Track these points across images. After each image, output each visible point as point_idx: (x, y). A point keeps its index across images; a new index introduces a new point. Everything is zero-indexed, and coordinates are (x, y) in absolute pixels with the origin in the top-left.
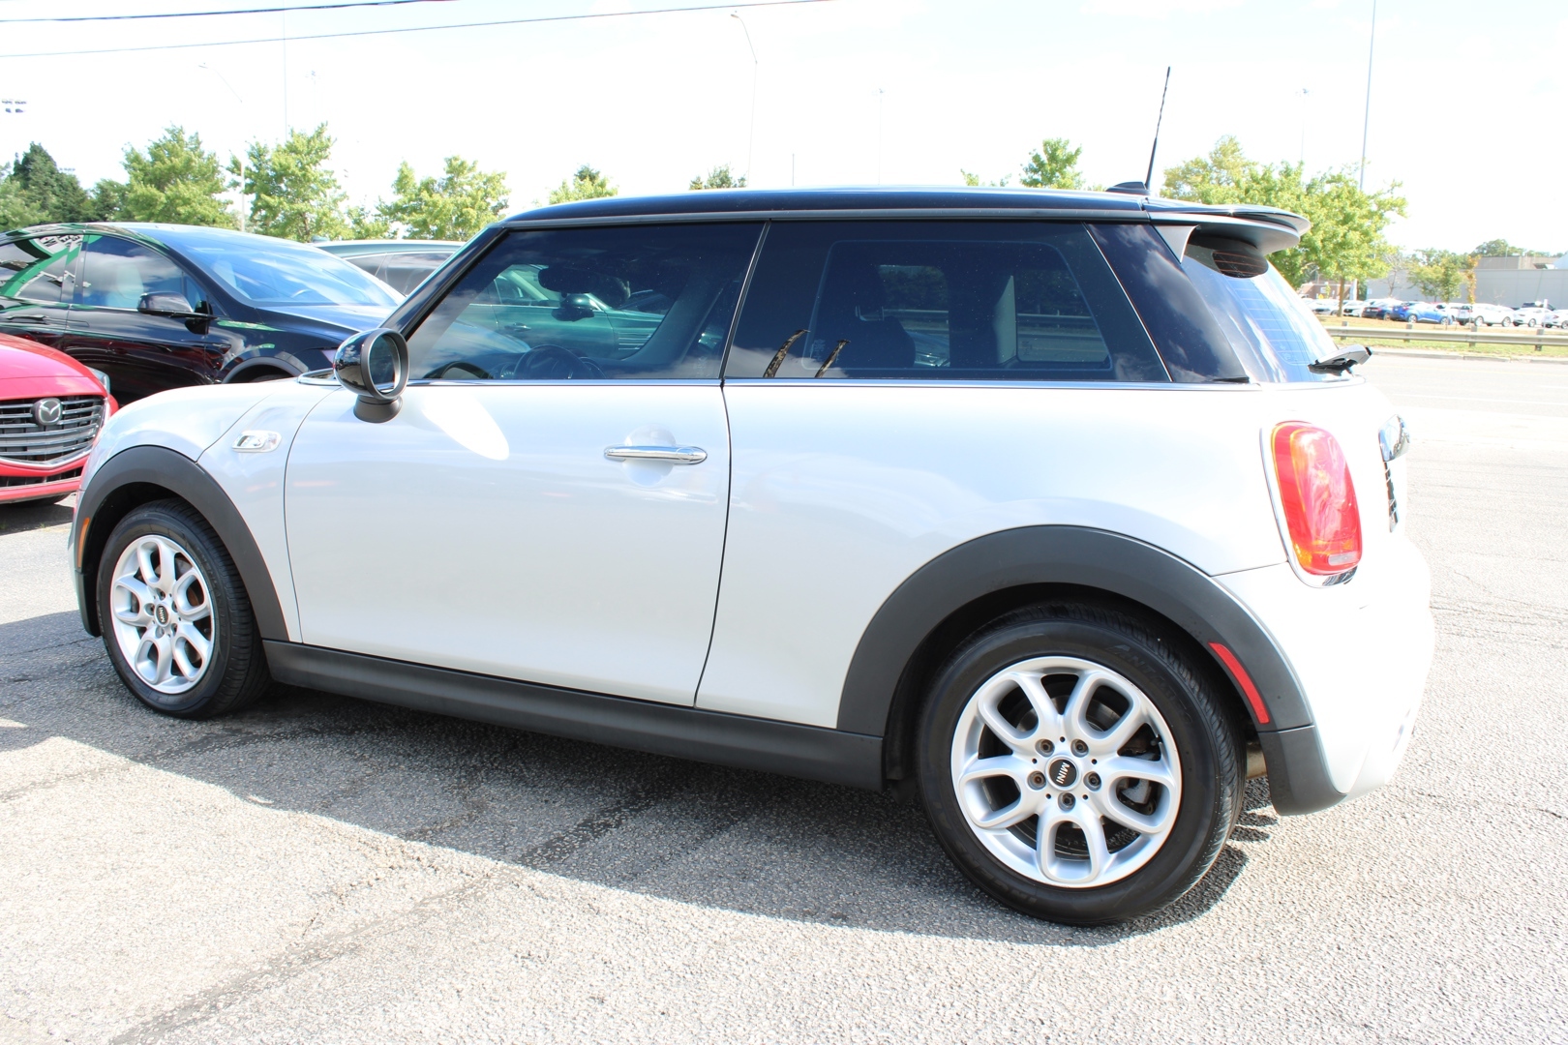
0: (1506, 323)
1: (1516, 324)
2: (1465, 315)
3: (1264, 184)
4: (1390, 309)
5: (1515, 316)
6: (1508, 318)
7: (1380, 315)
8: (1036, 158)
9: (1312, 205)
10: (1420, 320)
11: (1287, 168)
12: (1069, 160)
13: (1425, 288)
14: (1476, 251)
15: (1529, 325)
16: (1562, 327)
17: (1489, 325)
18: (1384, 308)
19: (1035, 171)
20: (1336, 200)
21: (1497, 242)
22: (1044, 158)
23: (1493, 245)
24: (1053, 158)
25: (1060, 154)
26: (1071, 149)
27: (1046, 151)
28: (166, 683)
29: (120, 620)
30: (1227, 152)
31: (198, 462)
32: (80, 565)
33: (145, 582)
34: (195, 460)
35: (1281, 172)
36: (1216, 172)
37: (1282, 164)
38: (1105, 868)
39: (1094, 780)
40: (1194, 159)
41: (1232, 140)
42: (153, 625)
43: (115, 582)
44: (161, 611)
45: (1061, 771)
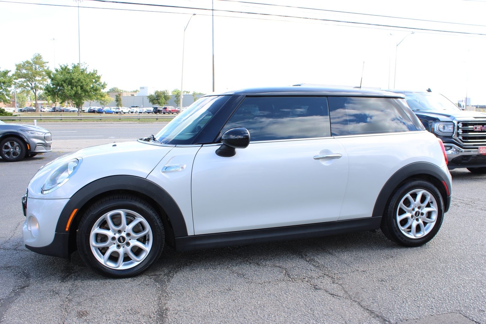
0: (129, 113)
1: (132, 113)
2: (118, 110)
3: (67, 71)
4: (97, 110)
5: (131, 110)
6: (130, 111)
7: (94, 112)
10: (106, 112)
13: (101, 103)
14: (109, 91)
15: (136, 113)
16: (145, 113)
17: (125, 113)
18: (95, 110)
21: (115, 88)
23: (114, 89)
28: (122, 266)
29: (94, 247)
30: (38, 59)
31: (147, 178)
32: (67, 229)
33: (108, 229)
34: (145, 178)
35: (73, 67)
36: (35, 66)
37: (73, 64)
38: (425, 232)
39: (422, 214)
40: (26, 61)
41: (39, 54)
42: (114, 245)
43: (93, 232)
44: (121, 238)
45: (417, 214)
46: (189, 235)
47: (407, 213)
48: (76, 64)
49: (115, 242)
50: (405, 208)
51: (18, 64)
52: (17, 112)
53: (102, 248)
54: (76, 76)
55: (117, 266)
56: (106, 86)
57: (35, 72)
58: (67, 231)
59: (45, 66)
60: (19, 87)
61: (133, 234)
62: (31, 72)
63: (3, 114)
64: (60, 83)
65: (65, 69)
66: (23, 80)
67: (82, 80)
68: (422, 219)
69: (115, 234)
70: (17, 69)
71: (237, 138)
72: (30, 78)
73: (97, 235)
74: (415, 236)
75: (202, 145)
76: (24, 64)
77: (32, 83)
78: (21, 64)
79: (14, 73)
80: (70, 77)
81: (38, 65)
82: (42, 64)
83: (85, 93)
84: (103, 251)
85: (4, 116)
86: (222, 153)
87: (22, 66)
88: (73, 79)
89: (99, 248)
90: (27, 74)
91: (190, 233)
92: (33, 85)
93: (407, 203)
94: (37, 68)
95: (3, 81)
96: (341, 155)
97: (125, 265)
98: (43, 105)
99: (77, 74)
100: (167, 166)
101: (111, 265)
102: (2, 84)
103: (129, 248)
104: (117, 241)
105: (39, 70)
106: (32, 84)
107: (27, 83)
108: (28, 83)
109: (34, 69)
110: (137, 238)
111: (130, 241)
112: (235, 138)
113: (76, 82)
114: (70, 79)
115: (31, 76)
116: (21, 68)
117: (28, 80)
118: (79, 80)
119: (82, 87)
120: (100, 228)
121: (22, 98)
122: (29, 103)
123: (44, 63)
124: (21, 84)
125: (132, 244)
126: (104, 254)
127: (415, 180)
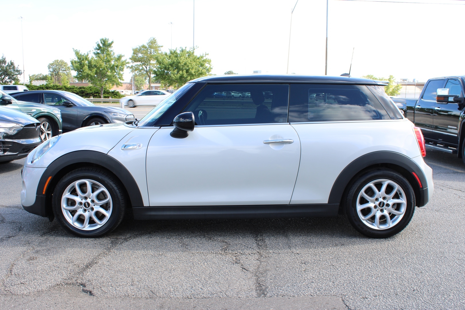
3: (175, 55)
8: (98, 45)
9: (191, 61)
11: (182, 49)
12: (110, 45)
17: (236, 98)
19: (98, 49)
20: (198, 59)
22: (101, 45)
24: (104, 44)
25: (106, 43)
26: (110, 42)
27: (101, 43)
28: (87, 227)
29: (65, 209)
30: (153, 43)
31: (108, 154)
32: (44, 193)
33: (77, 195)
34: (106, 154)
35: (180, 51)
36: (150, 50)
37: (180, 48)
38: (391, 224)
39: (388, 205)
40: (142, 45)
41: (154, 39)
42: (81, 209)
43: (64, 197)
44: (86, 204)
45: (381, 204)
46: (144, 206)
47: (369, 202)
48: (184, 48)
49: (81, 206)
50: (367, 197)
51: (135, 48)
52: (134, 94)
53: (71, 210)
54: (182, 60)
55: (82, 227)
56: (211, 70)
57: (150, 56)
58: (44, 194)
59: (159, 50)
60: (135, 71)
61: (96, 201)
62: (146, 56)
63: (117, 96)
64: (168, 66)
65: (173, 53)
66: (139, 63)
67: (188, 64)
68: (388, 210)
69: (82, 200)
70: (134, 53)
71: (185, 121)
72: (145, 61)
73: (68, 200)
74: (378, 227)
75: (160, 127)
76: (140, 48)
77: (147, 66)
78: (137, 48)
79: (131, 58)
80: (177, 61)
81: (153, 49)
82: (156, 49)
83: (190, 77)
84: (73, 213)
85: (117, 98)
86: (175, 135)
87: (139, 50)
88: (179, 63)
89: (69, 211)
90: (143, 58)
91: (146, 204)
92: (148, 69)
93: (370, 192)
94: (152, 52)
95: (116, 65)
96: (292, 141)
97: (90, 227)
98: (159, 88)
99: (183, 58)
100: (126, 144)
101: (77, 225)
102: (116, 68)
103: (93, 213)
104: (83, 206)
105: (154, 53)
106: (146, 68)
107: (142, 66)
108: (144, 66)
109: (149, 53)
110: (100, 205)
111: (94, 207)
112: (184, 121)
113: (182, 66)
114: (176, 63)
115: (146, 59)
116: (137, 52)
117: (143, 64)
118: (185, 64)
119: (187, 71)
120: (71, 194)
121: (141, 81)
122: (147, 86)
123: (159, 47)
124: (137, 67)
125: (95, 210)
126: (73, 215)
127: (379, 170)
